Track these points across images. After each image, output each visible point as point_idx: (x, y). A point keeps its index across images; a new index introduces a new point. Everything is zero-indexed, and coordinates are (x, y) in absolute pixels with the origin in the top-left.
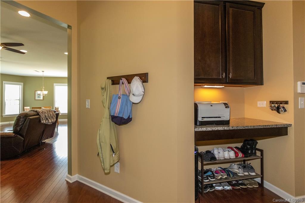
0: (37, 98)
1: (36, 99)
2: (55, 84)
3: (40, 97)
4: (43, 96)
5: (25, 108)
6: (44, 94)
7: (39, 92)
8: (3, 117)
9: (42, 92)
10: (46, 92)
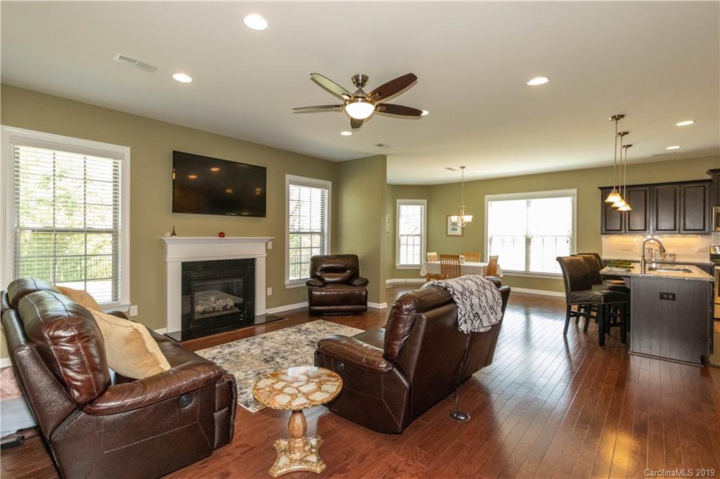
0: (450, 232)
1: (449, 234)
2: (487, 197)
3: (456, 230)
4: (463, 228)
5: (429, 254)
6: (464, 221)
7: (454, 219)
8: (397, 268)
9: (460, 217)
10: (468, 218)
